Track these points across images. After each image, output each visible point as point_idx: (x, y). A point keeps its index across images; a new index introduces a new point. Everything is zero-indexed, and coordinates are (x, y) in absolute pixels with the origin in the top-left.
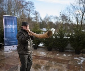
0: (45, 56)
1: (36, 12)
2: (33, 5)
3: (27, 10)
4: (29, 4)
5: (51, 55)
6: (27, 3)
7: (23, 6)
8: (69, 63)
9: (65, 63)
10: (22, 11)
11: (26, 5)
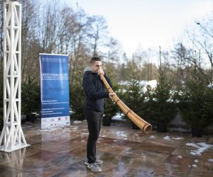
0: (126, 139)
1: (112, 39)
2: (105, 25)
3: (90, 36)
4: (96, 23)
6: (91, 20)
7: (81, 26)
8: (173, 153)
9: (165, 152)
10: (78, 37)
11: (88, 24)
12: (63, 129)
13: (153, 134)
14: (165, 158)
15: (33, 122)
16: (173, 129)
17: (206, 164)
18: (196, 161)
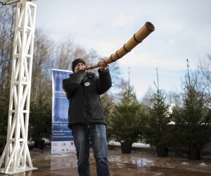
0: (153, 165)
1: (122, 80)
5: (168, 164)
13: (185, 161)
15: (42, 149)
16: (205, 156)
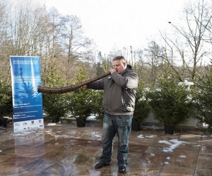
0: (100, 139)
1: (87, 39)
2: (79, 25)
3: (64, 35)
4: (70, 22)
6: (64, 20)
7: (54, 26)
8: (146, 152)
9: (139, 150)
10: (52, 37)
11: (62, 24)
12: (37, 132)
14: (138, 157)
15: (5, 126)
16: (146, 127)
17: (178, 161)
18: (168, 158)
